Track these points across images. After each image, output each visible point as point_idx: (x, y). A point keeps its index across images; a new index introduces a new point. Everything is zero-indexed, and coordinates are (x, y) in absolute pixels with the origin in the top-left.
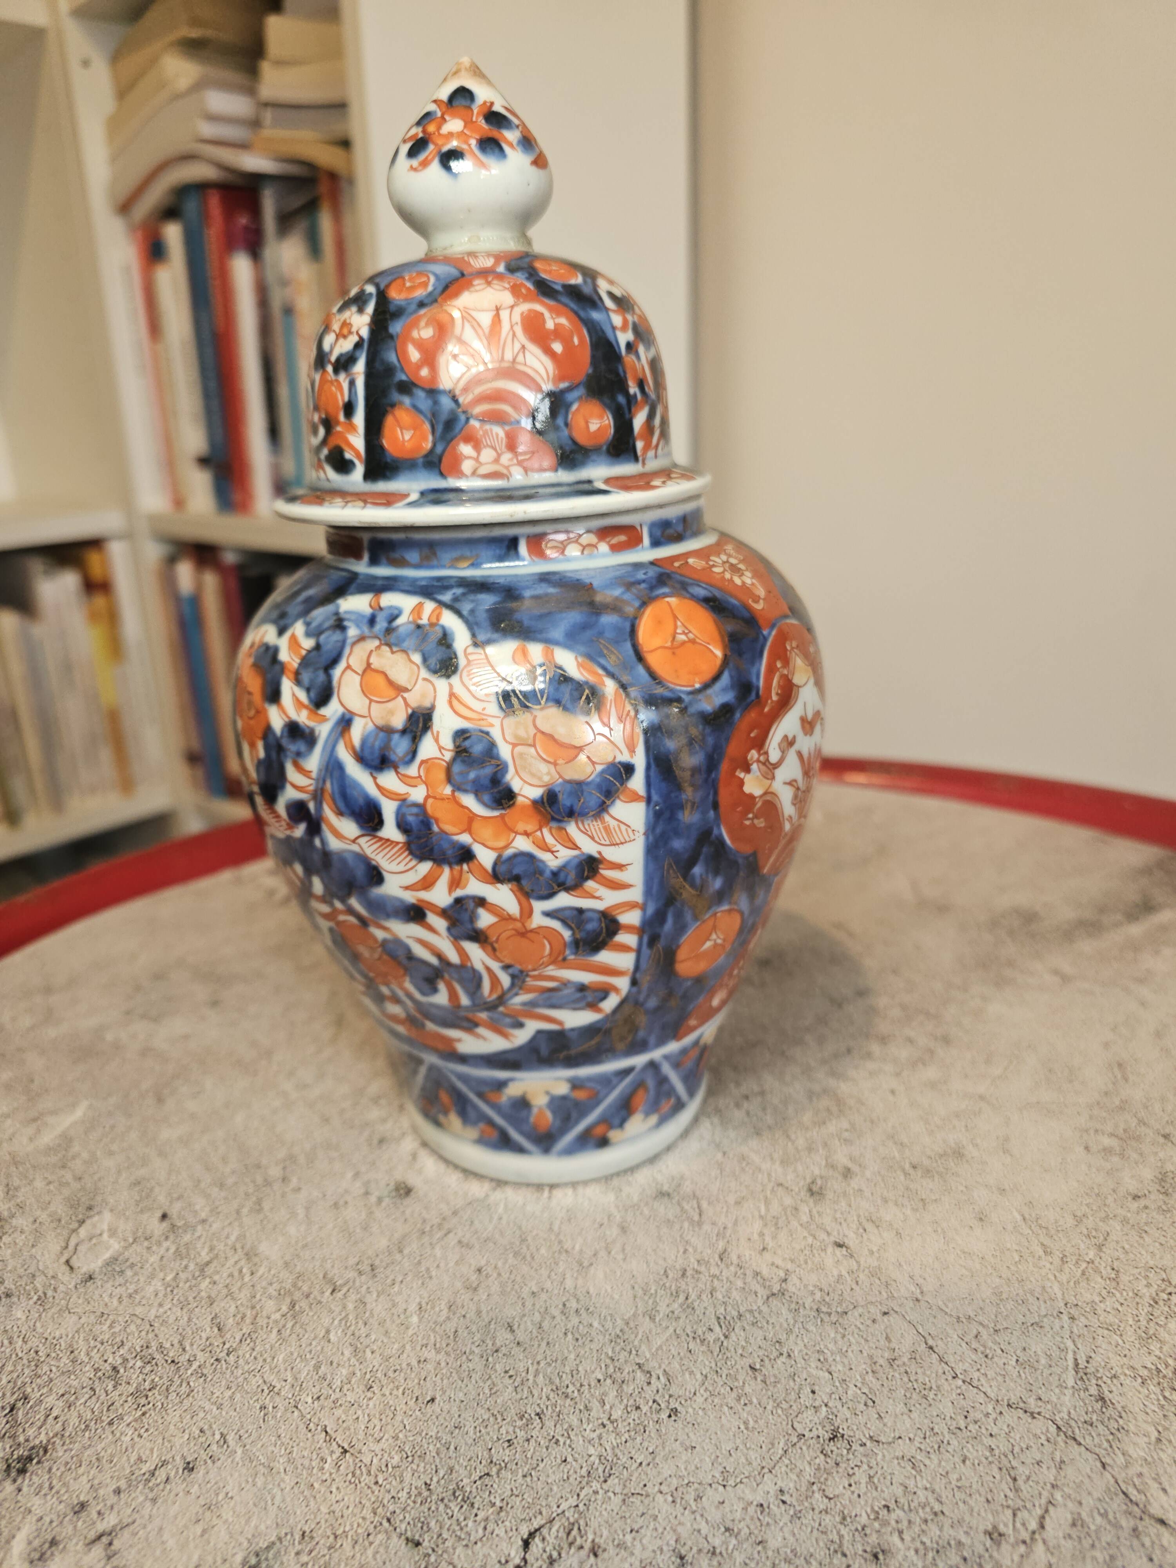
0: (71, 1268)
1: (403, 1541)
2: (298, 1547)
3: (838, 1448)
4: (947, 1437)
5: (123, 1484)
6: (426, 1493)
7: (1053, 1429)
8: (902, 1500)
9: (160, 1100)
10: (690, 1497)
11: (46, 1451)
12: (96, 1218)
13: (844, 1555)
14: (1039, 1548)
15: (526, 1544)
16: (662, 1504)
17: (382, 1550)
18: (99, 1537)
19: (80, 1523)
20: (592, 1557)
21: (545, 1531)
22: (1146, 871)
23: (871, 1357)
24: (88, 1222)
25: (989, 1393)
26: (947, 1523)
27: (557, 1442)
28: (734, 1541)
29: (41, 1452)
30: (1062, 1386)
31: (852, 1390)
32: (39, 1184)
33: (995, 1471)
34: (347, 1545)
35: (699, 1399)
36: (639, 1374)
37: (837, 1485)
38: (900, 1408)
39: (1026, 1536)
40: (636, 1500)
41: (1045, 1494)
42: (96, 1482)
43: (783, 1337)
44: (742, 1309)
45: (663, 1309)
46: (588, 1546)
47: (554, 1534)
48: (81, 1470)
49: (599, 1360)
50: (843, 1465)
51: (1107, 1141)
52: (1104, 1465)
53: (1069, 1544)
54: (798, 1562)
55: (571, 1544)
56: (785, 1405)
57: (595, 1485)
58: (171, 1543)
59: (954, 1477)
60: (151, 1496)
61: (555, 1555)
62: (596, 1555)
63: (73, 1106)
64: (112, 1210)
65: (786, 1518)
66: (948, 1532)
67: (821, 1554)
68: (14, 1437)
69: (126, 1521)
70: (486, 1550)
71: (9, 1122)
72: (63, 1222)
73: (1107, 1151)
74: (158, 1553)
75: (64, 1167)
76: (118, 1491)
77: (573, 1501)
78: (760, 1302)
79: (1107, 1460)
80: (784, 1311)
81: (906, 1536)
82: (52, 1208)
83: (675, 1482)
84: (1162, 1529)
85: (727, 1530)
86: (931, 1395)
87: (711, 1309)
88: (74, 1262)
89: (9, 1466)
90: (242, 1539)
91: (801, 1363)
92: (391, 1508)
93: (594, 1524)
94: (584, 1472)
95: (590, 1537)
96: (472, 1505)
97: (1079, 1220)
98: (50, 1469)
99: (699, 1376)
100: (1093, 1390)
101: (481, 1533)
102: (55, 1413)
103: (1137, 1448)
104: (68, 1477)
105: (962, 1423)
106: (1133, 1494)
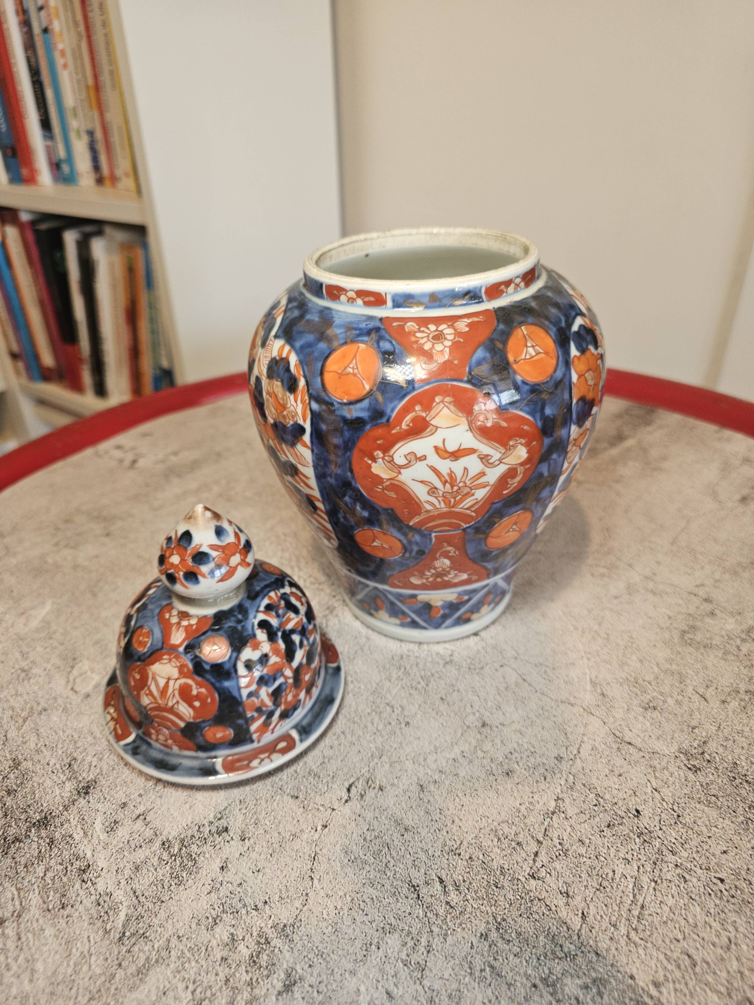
0: (76, 692)
1: (289, 797)
2: (239, 807)
3: (486, 730)
4: (535, 719)
5: (142, 792)
6: (295, 775)
7: (582, 710)
8: (517, 749)
9: (94, 595)
10: (421, 760)
11: (96, 783)
12: (80, 664)
13: (494, 775)
14: (578, 761)
15: (349, 790)
16: (409, 765)
17: (280, 802)
18: (138, 817)
19: (126, 812)
20: (380, 792)
21: (356, 783)
22: (619, 416)
23: (497, 687)
24: (77, 667)
25: (552, 697)
26: (538, 756)
27: (354, 744)
28: (444, 776)
29: (94, 784)
30: (585, 690)
31: (489, 703)
32: (39, 649)
33: (557, 732)
34: (263, 802)
35: (419, 716)
36: (388, 708)
37: (487, 746)
38: (513, 709)
39: (572, 757)
40: (397, 765)
41: (580, 738)
42: (128, 793)
43: (454, 682)
44: (433, 671)
45: (394, 676)
46: (377, 787)
47: (360, 785)
48: (118, 789)
49: (367, 704)
50: (489, 737)
51: (602, 570)
52: (604, 723)
53: (591, 758)
54: (473, 781)
55: (369, 787)
56: (459, 714)
57: (376, 760)
58: (176, 814)
60: (158, 795)
61: (363, 793)
62: (382, 790)
63: (44, 603)
64: (88, 659)
65: (466, 763)
66: (539, 760)
67: (483, 776)
68: (76, 778)
69: (150, 808)
70: (330, 795)
71: (7, 616)
72: (62, 668)
73: (603, 575)
74: (170, 819)
75: (51, 638)
76: (140, 795)
77: (367, 768)
78: (441, 667)
79: (606, 720)
80: (453, 670)
81: (520, 764)
82: (52, 661)
83: (413, 755)
84: (630, 746)
85: (440, 771)
86: (526, 701)
87: (418, 673)
88: (76, 688)
89: (79, 792)
90: (211, 808)
91: (464, 694)
92: (280, 784)
93: (379, 777)
94: (370, 755)
95: (378, 783)
96: (319, 777)
97: (590, 611)
98: (101, 791)
99: (416, 705)
100: (599, 691)
101: (326, 788)
102: (94, 764)
103: (619, 714)
104: (112, 792)
105: (541, 712)
106: (617, 733)
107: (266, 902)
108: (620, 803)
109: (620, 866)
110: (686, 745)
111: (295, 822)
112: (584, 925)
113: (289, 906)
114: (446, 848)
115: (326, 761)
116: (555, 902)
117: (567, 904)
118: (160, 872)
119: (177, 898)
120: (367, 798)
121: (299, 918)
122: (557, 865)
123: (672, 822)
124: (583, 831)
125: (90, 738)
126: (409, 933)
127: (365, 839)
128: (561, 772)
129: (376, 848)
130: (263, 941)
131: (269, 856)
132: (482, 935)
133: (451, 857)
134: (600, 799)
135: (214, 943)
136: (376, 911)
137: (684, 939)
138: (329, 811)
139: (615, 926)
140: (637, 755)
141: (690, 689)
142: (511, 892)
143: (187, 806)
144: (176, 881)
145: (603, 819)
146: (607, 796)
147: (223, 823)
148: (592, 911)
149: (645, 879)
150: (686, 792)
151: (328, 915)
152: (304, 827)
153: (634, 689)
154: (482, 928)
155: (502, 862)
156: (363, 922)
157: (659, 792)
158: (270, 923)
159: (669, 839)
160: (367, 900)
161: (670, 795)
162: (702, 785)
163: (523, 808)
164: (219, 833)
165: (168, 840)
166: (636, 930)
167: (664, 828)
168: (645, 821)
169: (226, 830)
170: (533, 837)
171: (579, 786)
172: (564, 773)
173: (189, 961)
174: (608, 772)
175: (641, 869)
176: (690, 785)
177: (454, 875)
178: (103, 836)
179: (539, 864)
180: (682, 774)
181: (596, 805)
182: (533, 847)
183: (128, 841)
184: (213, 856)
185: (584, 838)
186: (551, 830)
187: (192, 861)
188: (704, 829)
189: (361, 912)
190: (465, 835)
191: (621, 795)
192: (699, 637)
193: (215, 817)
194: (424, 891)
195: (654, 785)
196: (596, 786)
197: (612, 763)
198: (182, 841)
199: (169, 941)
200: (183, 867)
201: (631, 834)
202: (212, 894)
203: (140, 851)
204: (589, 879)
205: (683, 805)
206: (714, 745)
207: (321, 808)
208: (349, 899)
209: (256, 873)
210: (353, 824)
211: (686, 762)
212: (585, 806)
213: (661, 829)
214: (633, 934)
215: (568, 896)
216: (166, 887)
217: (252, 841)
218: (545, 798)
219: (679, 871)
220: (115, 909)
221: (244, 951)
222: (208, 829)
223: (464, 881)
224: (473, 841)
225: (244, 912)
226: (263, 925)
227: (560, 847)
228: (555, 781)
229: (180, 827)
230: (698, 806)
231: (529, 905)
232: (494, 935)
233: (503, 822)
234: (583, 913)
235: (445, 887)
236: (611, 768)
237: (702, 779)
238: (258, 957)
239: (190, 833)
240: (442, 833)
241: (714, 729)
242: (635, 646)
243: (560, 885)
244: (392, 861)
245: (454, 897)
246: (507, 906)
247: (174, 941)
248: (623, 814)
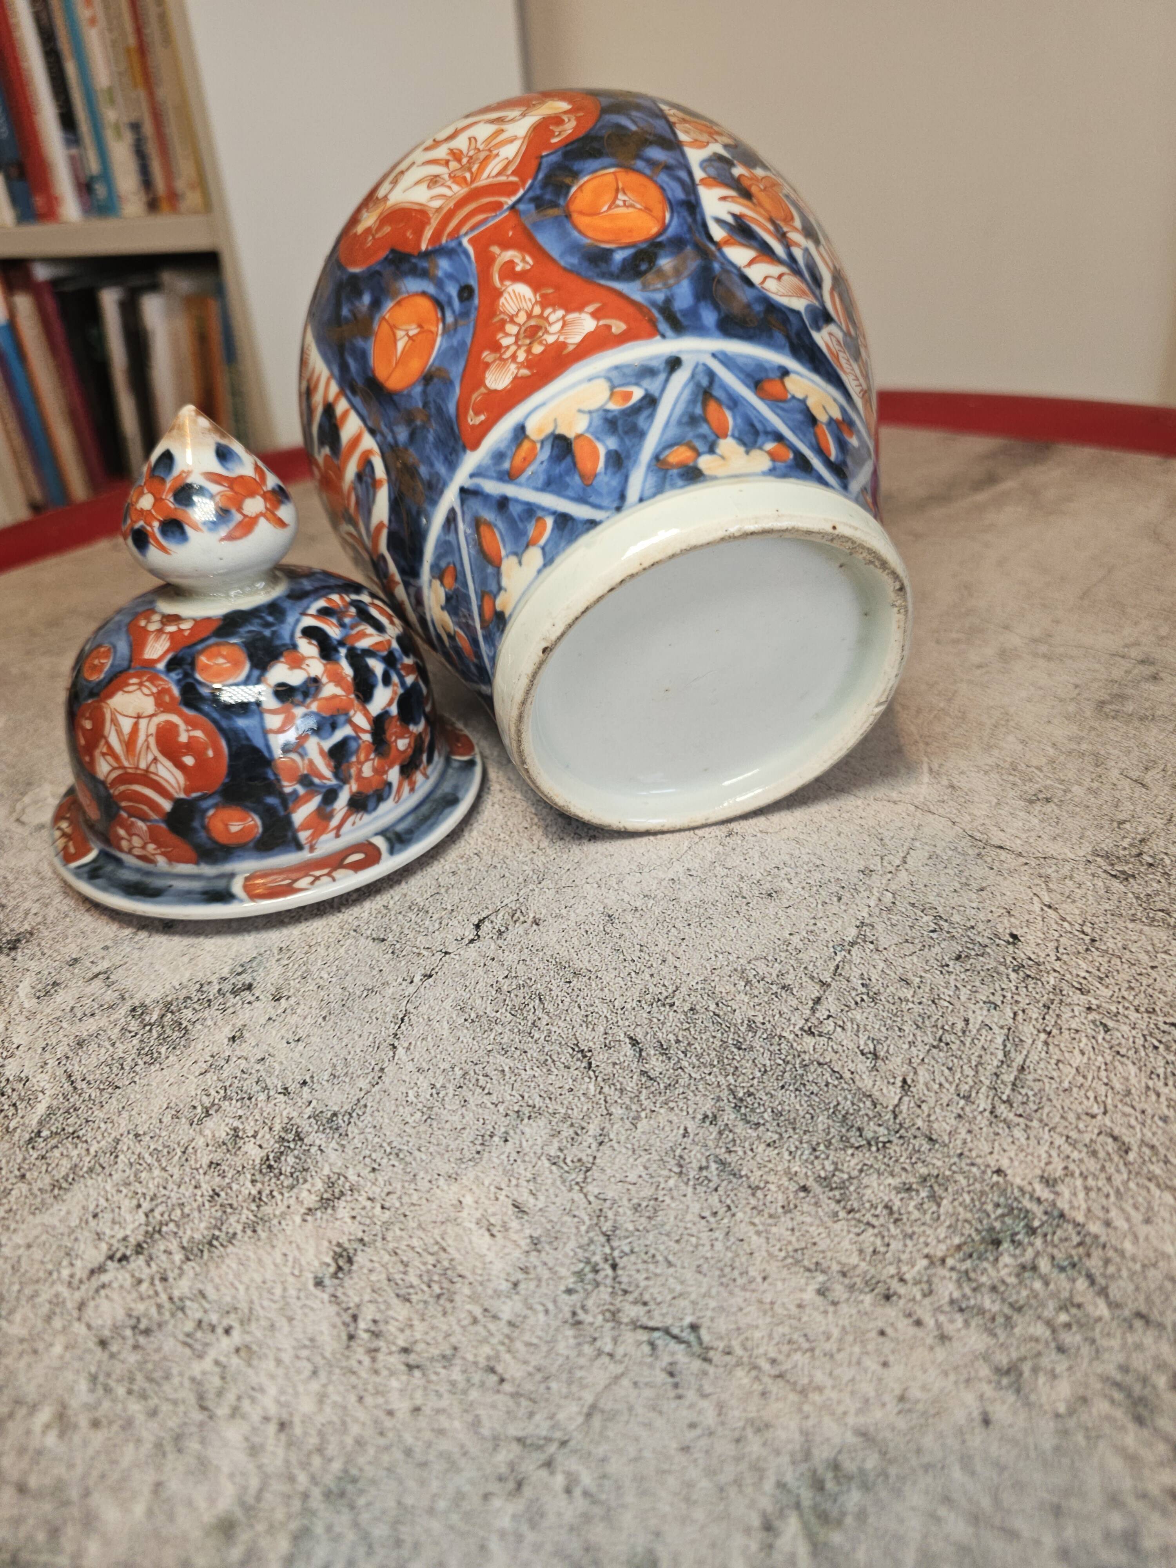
0: (22, 823)
1: (370, 940)
2: (278, 957)
3: (734, 841)
4: (824, 823)
5: (109, 943)
7: (912, 808)
8: (789, 862)
10: (613, 882)
11: (31, 934)
12: (37, 789)
13: (744, 898)
14: (903, 874)
15: (477, 927)
16: (590, 890)
17: (352, 947)
18: (96, 976)
19: (76, 971)
20: (535, 926)
21: (492, 918)
24: (30, 792)
25: (858, 794)
26: (827, 870)
27: (495, 867)
28: (652, 902)
29: (28, 936)
30: (919, 783)
33: (866, 837)
34: (322, 951)
37: (735, 861)
38: (784, 811)
39: (893, 869)
40: (569, 890)
41: (907, 845)
42: (84, 945)
46: (530, 920)
47: (498, 920)
48: (68, 941)
50: (739, 849)
51: (954, 635)
52: (954, 823)
53: (926, 869)
54: (706, 906)
55: (515, 922)
57: (531, 887)
58: (163, 970)
59: (831, 845)
60: (137, 946)
61: (503, 929)
62: (538, 924)
64: (51, 783)
65: (694, 884)
66: (828, 875)
67: (725, 900)
69: (118, 964)
70: (443, 935)
72: (6, 796)
73: (956, 641)
74: (153, 977)
76: (106, 948)
77: (515, 897)
79: (957, 820)
81: (794, 881)
83: (599, 876)
84: (1001, 851)
85: (646, 896)
86: (810, 801)
88: (24, 818)
90: (227, 960)
92: (356, 924)
93: (534, 908)
94: (521, 880)
95: (532, 915)
96: (427, 912)
98: (39, 944)
100: (945, 782)
101: (437, 926)
102: (33, 911)
103: (981, 810)
104: (58, 946)
105: (837, 814)
106: (978, 835)
107: (305, 1083)
108: (981, 927)
109: (978, 1012)
110: (1107, 845)
111: (375, 972)
112: (906, 1099)
113: (347, 1087)
114: (648, 997)
115: (443, 890)
116: (852, 1067)
117: (875, 1068)
118: (120, 1048)
119: (144, 1082)
120: (509, 936)
121: (362, 1102)
122: (858, 1015)
123: (1081, 949)
124: (908, 967)
125: (33, 880)
126: (567, 1117)
127: (499, 990)
128: (870, 889)
129: (517, 1002)
130: (291, 1137)
131: (320, 1020)
132: (706, 1117)
133: (655, 1009)
134: (942, 922)
135: (200, 1142)
136: (508, 1088)
137: (1105, 1113)
138: (439, 955)
139: (967, 1098)
140: (1012, 862)
141: (1115, 774)
142: (767, 1055)
143: (186, 959)
144: (147, 1059)
145: (947, 949)
146: (956, 918)
147: (247, 978)
148: (923, 1075)
149: (1027, 1031)
150: (1107, 907)
151: (417, 1096)
152: (390, 978)
153: (1011, 778)
154: (708, 1107)
155: (751, 1013)
156: (481, 1105)
157: (1056, 909)
158: (309, 1111)
159: (1075, 972)
160: (492, 1074)
161: (1077, 912)
162: (1137, 898)
163: (795, 940)
164: (235, 992)
165: (143, 1005)
166: (1009, 1102)
167: (1065, 957)
168: (1027, 950)
169: (249, 987)
170: (812, 978)
171: (903, 905)
172: (875, 891)
173: (150, 1167)
174: (957, 886)
175: (1021, 1016)
176: (1116, 897)
177: (659, 1034)
178: (30, 1004)
179: (822, 1013)
180: (1100, 884)
181: (934, 931)
182: (814, 991)
183: (72, 1009)
184: (220, 1023)
185: (910, 976)
186: (847, 967)
187: (180, 1030)
188: (1144, 958)
189: (479, 1090)
190: (684, 978)
191: (982, 916)
192: (1130, 707)
193: (232, 972)
194: (599, 1058)
195: (1047, 900)
196: (935, 904)
197: (966, 874)
198: (168, 1006)
199: (117, 1141)
200: (163, 1039)
201: (1002, 969)
202: (208, 1075)
203: (91, 1020)
204: (918, 1033)
205: (1103, 925)
206: (1161, 843)
207: (425, 952)
208: (458, 1072)
209: (293, 1044)
210: (480, 971)
211: (1108, 868)
212: (915, 933)
213: (1058, 959)
214: (1002, 1109)
215: (876, 1056)
216: (127, 1068)
217: (292, 1001)
218: (838, 925)
219: (1093, 1016)
220: (30, 1101)
221: (253, 1152)
222: (217, 987)
223: (678, 1041)
224: (699, 986)
225: (262, 1097)
226: (294, 1114)
227: (864, 990)
228: (858, 901)
229: (168, 986)
230: (1131, 926)
231: (800, 1071)
232: (729, 1116)
233: (756, 959)
234: (904, 1081)
235: (641, 1050)
236: (964, 880)
237: (1136, 888)
238: (277, 1159)
239: (184, 993)
240: (641, 976)
241: (1160, 823)
242: (1012, 723)
243: (862, 1043)
244: (545, 1019)
245: (656, 1064)
246: (759, 1074)
247: (128, 1141)
248: (987, 941)
